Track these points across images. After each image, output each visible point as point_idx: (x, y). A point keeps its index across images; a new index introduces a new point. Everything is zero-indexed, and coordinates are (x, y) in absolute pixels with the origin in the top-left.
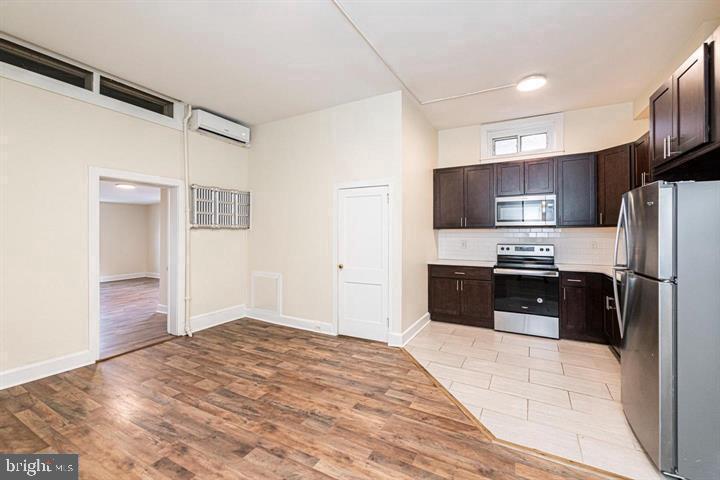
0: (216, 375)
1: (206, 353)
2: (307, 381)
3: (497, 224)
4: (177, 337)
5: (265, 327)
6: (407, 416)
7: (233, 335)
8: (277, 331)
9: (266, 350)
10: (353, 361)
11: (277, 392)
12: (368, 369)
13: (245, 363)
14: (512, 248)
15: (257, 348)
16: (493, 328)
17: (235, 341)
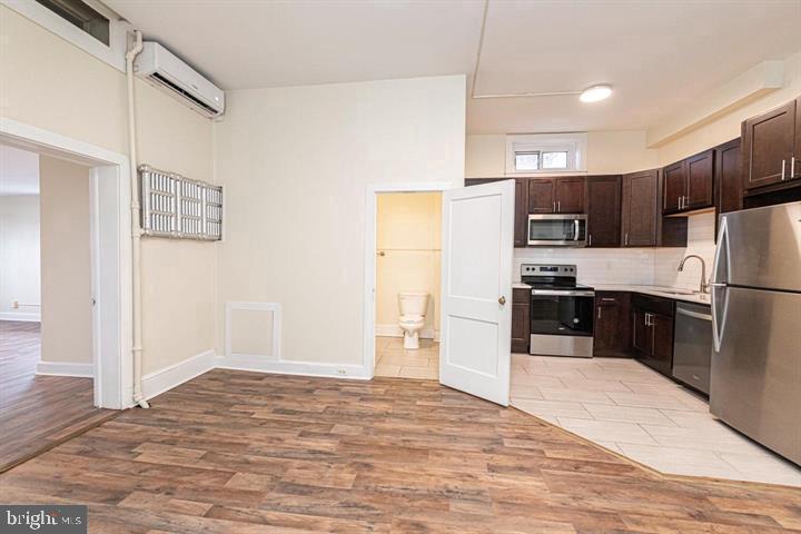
0: (248, 462)
1: (199, 431)
2: (393, 446)
3: (530, 242)
4: (120, 412)
5: (261, 379)
6: (555, 469)
7: (219, 397)
8: (283, 384)
9: (293, 413)
10: (417, 408)
11: (369, 471)
12: (453, 418)
13: (281, 435)
14: (537, 268)
15: (276, 411)
16: (528, 352)
17: (232, 405)
